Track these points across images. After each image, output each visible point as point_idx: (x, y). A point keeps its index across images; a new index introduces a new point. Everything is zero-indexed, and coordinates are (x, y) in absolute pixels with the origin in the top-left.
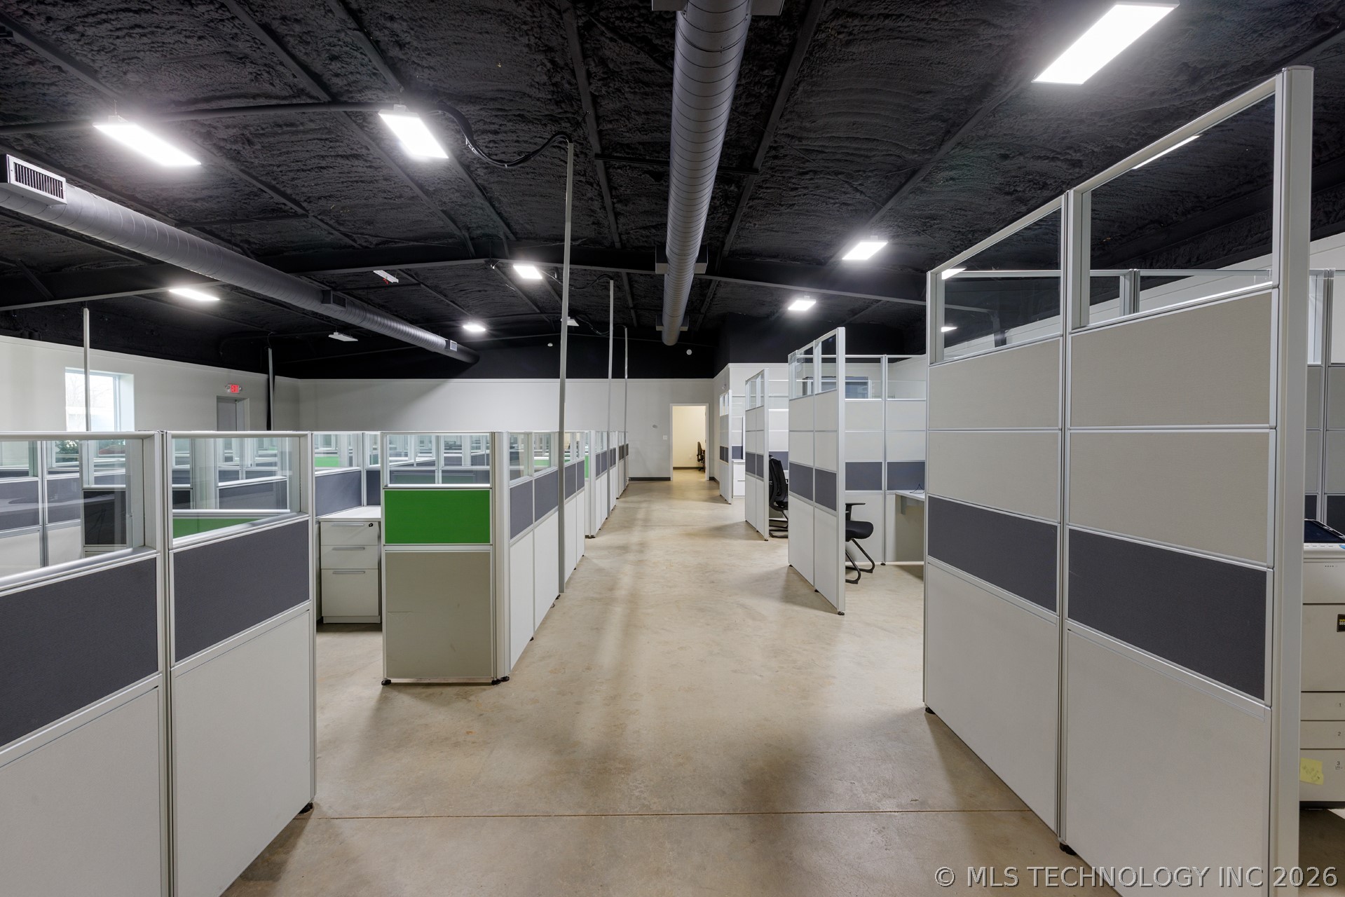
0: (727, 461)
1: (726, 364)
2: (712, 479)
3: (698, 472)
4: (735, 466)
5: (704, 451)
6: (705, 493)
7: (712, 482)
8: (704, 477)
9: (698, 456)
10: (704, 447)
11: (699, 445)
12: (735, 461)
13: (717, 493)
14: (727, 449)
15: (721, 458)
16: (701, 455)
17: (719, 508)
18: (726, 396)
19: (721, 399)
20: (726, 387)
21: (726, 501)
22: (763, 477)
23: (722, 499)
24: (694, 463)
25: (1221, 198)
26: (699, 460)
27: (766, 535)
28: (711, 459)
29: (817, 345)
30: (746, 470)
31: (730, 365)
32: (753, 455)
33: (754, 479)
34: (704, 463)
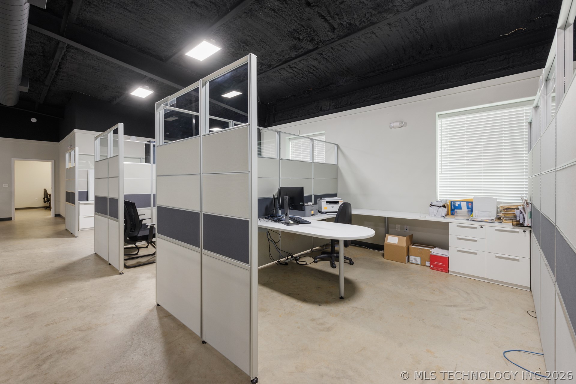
0: (73, 203)
1: (71, 130)
2: (57, 215)
3: (44, 210)
4: (80, 206)
5: (50, 195)
6: (49, 230)
7: (58, 219)
8: (50, 214)
9: (44, 198)
10: (49, 192)
11: (45, 191)
12: (81, 202)
13: (62, 227)
14: (73, 194)
15: (67, 201)
16: (47, 197)
17: (65, 244)
18: (73, 153)
19: (67, 156)
20: (72, 146)
21: (72, 235)
22: (117, 218)
23: (68, 234)
24: (41, 204)
25: (361, 77)
26: (45, 202)
27: (122, 269)
28: (57, 201)
29: (204, 85)
30: (95, 211)
31: (76, 131)
32: (105, 199)
33: (105, 220)
34: (50, 203)
